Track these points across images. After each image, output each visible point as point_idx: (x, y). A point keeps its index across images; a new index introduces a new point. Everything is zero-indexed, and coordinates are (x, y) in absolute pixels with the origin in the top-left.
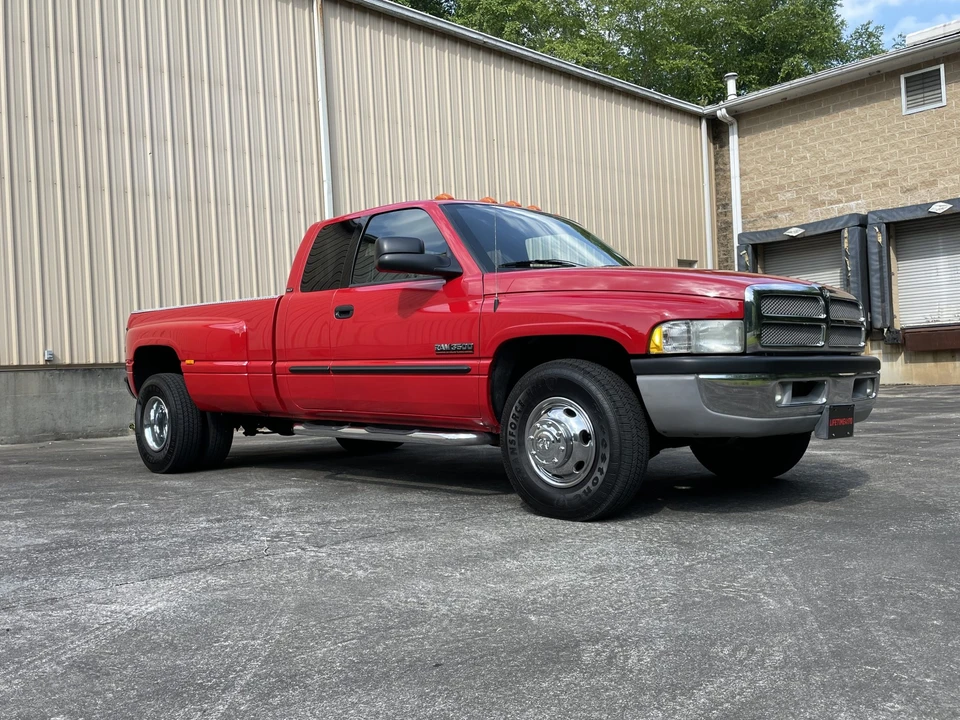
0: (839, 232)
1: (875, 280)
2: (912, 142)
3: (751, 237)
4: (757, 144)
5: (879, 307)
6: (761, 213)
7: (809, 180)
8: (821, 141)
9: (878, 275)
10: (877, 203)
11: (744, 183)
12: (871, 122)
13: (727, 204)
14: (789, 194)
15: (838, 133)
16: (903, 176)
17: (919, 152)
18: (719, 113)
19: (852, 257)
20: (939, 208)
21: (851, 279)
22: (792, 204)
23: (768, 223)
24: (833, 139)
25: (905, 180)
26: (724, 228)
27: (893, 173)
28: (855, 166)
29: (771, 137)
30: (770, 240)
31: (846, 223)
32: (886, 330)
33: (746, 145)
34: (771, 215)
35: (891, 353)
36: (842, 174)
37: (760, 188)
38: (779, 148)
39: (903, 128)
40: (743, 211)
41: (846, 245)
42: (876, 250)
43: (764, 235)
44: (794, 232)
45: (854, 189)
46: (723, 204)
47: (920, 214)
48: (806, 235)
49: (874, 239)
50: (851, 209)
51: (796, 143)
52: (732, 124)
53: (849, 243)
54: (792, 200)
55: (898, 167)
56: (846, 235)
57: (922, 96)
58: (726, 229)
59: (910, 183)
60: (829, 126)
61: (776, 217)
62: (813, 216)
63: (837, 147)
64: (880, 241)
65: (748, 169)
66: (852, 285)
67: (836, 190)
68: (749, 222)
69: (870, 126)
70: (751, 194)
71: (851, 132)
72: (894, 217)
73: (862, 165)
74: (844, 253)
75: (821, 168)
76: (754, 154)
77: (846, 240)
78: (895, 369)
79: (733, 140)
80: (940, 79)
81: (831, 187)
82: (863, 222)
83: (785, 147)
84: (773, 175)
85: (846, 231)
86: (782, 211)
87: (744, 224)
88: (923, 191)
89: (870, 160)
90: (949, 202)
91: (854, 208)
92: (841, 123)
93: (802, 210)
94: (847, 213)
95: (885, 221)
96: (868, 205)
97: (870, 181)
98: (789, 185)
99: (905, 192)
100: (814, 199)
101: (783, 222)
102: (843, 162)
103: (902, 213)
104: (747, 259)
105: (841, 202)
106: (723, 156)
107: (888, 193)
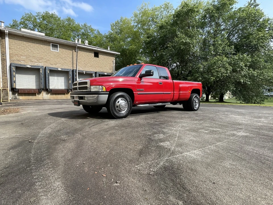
2: (52, 56)
3: (15, 65)
4: (14, 42)
5: (48, 85)
6: (15, 59)
7: (29, 56)
8: (33, 49)
10: (45, 65)
11: (10, 51)
13: (4, 54)
14: (24, 57)
17: (54, 58)
18: (6, 31)
19: (42, 74)
20: (59, 69)
21: (42, 79)
24: (36, 49)
25: (51, 62)
27: (49, 60)
28: (41, 56)
29: (19, 43)
30: (21, 66)
31: (41, 67)
32: (49, 89)
33: (11, 42)
34: (18, 60)
35: (47, 93)
36: (38, 57)
37: (15, 53)
38: (21, 46)
39: (51, 53)
40: (10, 57)
41: (41, 72)
42: (47, 74)
43: (19, 65)
44: (28, 66)
45: (40, 61)
47: (56, 69)
48: (32, 68)
49: (47, 72)
51: (26, 47)
54: (25, 59)
57: (55, 48)
58: (3, 60)
60: (35, 46)
61: (20, 61)
62: (31, 64)
63: (37, 51)
65: (12, 48)
68: (12, 60)
69: (44, 50)
70: (12, 54)
71: (40, 49)
72: (51, 69)
75: (33, 54)
76: (13, 45)
78: (48, 96)
79: (7, 39)
80: (58, 47)
83: (23, 47)
84: (19, 51)
85: (41, 69)
86: (22, 60)
87: (10, 60)
88: (54, 65)
89: (44, 56)
90: (61, 68)
91: (41, 64)
92: (38, 47)
93: (27, 62)
94: (39, 65)
95: (49, 69)
96: (43, 65)
97: (44, 60)
98: (24, 55)
99: (51, 64)
100: (31, 60)
101: (22, 63)
102: (38, 55)
103: (53, 68)
104: (14, 69)
105: (37, 62)
106: (2, 41)
107: (48, 64)
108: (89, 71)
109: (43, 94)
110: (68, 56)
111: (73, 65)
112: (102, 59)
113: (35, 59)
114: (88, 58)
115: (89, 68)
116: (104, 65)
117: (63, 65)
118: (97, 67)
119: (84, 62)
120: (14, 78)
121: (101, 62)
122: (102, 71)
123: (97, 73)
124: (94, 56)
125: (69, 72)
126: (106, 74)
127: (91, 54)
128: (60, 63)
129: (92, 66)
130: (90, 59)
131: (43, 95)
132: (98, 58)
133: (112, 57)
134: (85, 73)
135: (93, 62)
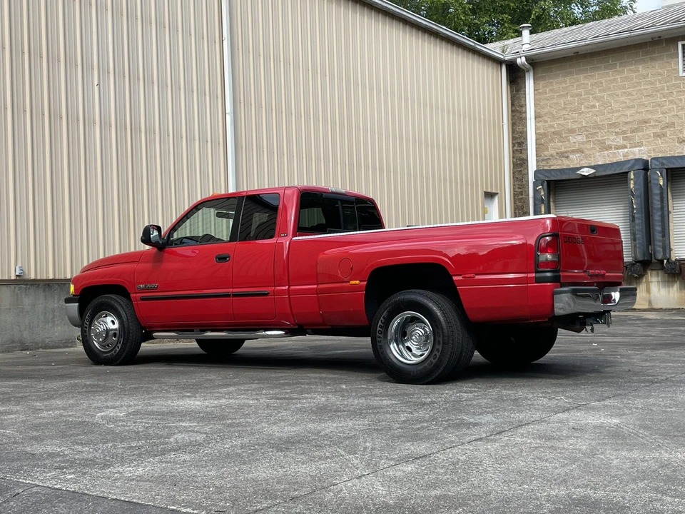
0: (627, 173)
1: (656, 217)
3: (547, 174)
4: (551, 90)
5: (660, 241)
6: (554, 152)
7: (596, 126)
8: (609, 93)
9: (659, 213)
10: (657, 150)
11: (538, 125)
12: (653, 80)
13: (522, 143)
14: (579, 138)
15: (624, 87)
16: (680, 128)
18: (519, 61)
19: (637, 197)
21: (636, 216)
22: (582, 146)
23: (560, 162)
24: (619, 92)
25: (681, 132)
26: (519, 164)
27: (672, 125)
28: (638, 117)
29: (564, 85)
30: (564, 177)
31: (633, 166)
32: (665, 261)
33: (540, 91)
34: (563, 155)
35: (668, 282)
36: (626, 123)
37: (553, 130)
38: (572, 96)
39: (679, 87)
40: (538, 150)
41: (632, 186)
42: (658, 192)
43: (558, 173)
44: (586, 172)
45: (638, 136)
46: (519, 142)
48: (597, 174)
49: (656, 182)
50: (634, 154)
51: (586, 93)
52: (528, 71)
53: (635, 184)
54: (583, 143)
55: (676, 121)
56: (632, 177)
58: (521, 165)
59: (684, 135)
60: (615, 80)
61: (567, 157)
62: (602, 158)
63: (622, 99)
64: (661, 183)
65: (543, 112)
66: (637, 221)
67: (621, 136)
68: (543, 160)
69: (651, 83)
70: (545, 135)
71: (635, 87)
72: (674, 164)
73: (645, 116)
74: (630, 193)
75: (609, 116)
76: (548, 100)
77: (632, 182)
78: (671, 295)
79: (530, 84)
81: (617, 134)
82: (645, 167)
83: (577, 95)
84: (565, 119)
85: (632, 173)
86: (573, 152)
87: (537, 161)
89: (651, 112)
91: (637, 153)
92: (626, 79)
93: (591, 152)
94: (631, 157)
95: (666, 167)
96: (649, 151)
97: (651, 132)
98: (580, 129)
99: (681, 143)
100: (602, 143)
101: (573, 161)
102: (628, 113)
103: (680, 161)
104: (542, 193)
105: (626, 147)
106: (519, 98)
107: (667, 143)
109: (648, 283)
131: (648, 290)
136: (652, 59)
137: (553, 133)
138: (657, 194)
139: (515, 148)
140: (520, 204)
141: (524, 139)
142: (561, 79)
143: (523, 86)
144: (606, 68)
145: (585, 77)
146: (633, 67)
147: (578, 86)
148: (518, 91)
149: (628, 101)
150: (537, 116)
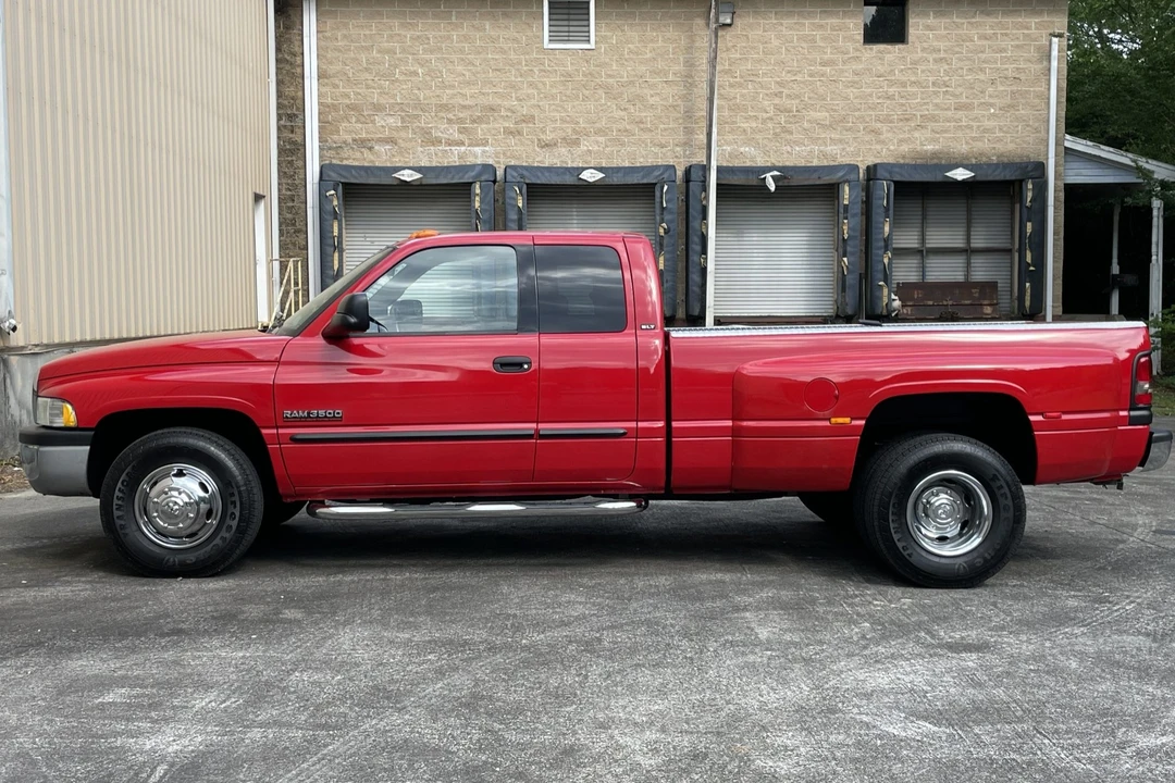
0: (470, 184)
2: (554, 85)
3: (344, 173)
4: (345, 36)
6: (348, 138)
7: (419, 105)
8: (439, 56)
10: (509, 154)
11: (324, 90)
12: (505, 47)
13: (295, 115)
14: (391, 120)
15: (462, 51)
16: (541, 125)
17: (561, 100)
19: (485, 222)
20: (590, 176)
22: (395, 134)
23: (358, 155)
24: (454, 57)
25: (544, 132)
26: (291, 151)
27: (530, 119)
28: (483, 101)
29: (368, 32)
30: (372, 181)
31: (480, 174)
33: (328, 34)
34: (363, 144)
36: (464, 107)
37: (348, 101)
38: (379, 52)
39: (543, 64)
40: (322, 129)
41: (477, 205)
42: (516, 217)
43: (362, 173)
44: (408, 176)
45: (481, 130)
46: (290, 113)
47: (569, 180)
48: (424, 183)
49: (513, 202)
50: (475, 156)
51: (404, 50)
53: (481, 202)
54: (397, 129)
55: (536, 112)
56: (478, 191)
57: (566, 29)
58: (292, 152)
59: (548, 137)
60: (449, 38)
61: (371, 149)
62: (426, 157)
63: (460, 68)
64: (520, 205)
65: (333, 69)
67: (456, 126)
68: (330, 148)
69: (503, 51)
70: (335, 107)
71: (480, 53)
72: (538, 178)
73: (491, 101)
74: (474, 215)
75: (438, 92)
76: (340, 51)
77: (477, 198)
79: (310, 19)
80: (588, 14)
83: (388, 51)
84: (368, 87)
85: (477, 186)
86: (380, 141)
87: (321, 149)
88: (563, 150)
89: (502, 96)
90: (600, 169)
91: (479, 155)
92: (466, 38)
93: (409, 145)
94: (470, 161)
95: (527, 181)
96: (497, 155)
97: (501, 125)
98: (392, 106)
99: (542, 147)
100: (426, 132)
101: (381, 156)
102: (467, 91)
103: (547, 174)
104: (335, 203)
105: (463, 144)
106: (290, 41)
107: (523, 144)
108: (815, 163)
110: (660, 65)
111: (689, 131)
112: (942, 45)
113: (450, 121)
114: (813, 62)
115: (814, 141)
116: (952, 101)
117: (623, 145)
118: (887, 120)
119: (778, 95)
120: (336, 255)
121: (922, 77)
122: (935, 154)
123: (881, 173)
124: (861, 38)
125: (658, 194)
126: (960, 174)
127: (834, 21)
128: (599, 132)
129: (844, 119)
130: (824, 64)
132: (901, 46)
133: (1033, 21)
134: (772, 187)
135: (853, 84)
136: (505, 15)
137: (347, 106)
138: (512, 221)
139: (282, 122)
140: (289, 216)
141: (298, 109)
142: (362, 21)
143: (298, 22)
144: (436, 16)
145: (402, 25)
146: (476, 22)
147: (391, 36)
148: (288, 28)
149: (467, 74)
150: (322, 76)
